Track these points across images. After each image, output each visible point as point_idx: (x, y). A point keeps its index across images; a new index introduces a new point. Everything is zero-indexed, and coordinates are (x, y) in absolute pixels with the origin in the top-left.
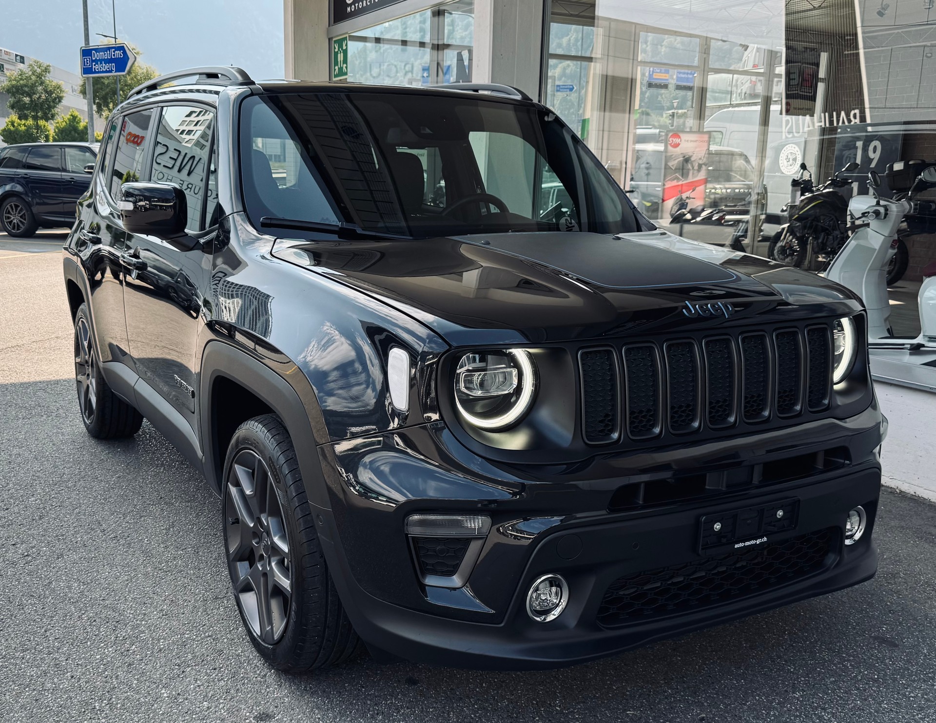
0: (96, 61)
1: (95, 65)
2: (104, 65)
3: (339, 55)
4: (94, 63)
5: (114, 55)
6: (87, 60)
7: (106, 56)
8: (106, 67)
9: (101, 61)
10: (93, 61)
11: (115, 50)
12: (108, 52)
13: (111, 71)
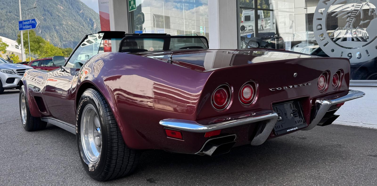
0: (24, 25)
1: (24, 27)
2: (27, 26)
3: (131, 2)
4: (23, 26)
5: (31, 22)
6: (21, 25)
7: (28, 23)
8: (28, 27)
9: (26, 25)
10: (23, 25)
11: (32, 21)
12: (29, 21)
13: (30, 28)
